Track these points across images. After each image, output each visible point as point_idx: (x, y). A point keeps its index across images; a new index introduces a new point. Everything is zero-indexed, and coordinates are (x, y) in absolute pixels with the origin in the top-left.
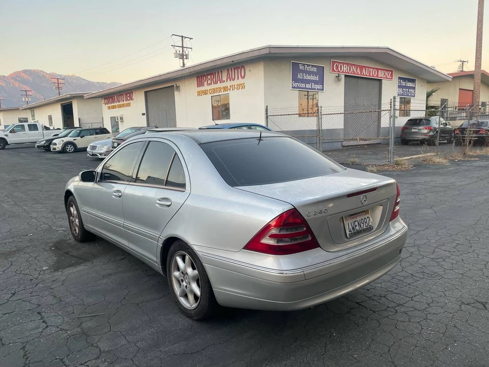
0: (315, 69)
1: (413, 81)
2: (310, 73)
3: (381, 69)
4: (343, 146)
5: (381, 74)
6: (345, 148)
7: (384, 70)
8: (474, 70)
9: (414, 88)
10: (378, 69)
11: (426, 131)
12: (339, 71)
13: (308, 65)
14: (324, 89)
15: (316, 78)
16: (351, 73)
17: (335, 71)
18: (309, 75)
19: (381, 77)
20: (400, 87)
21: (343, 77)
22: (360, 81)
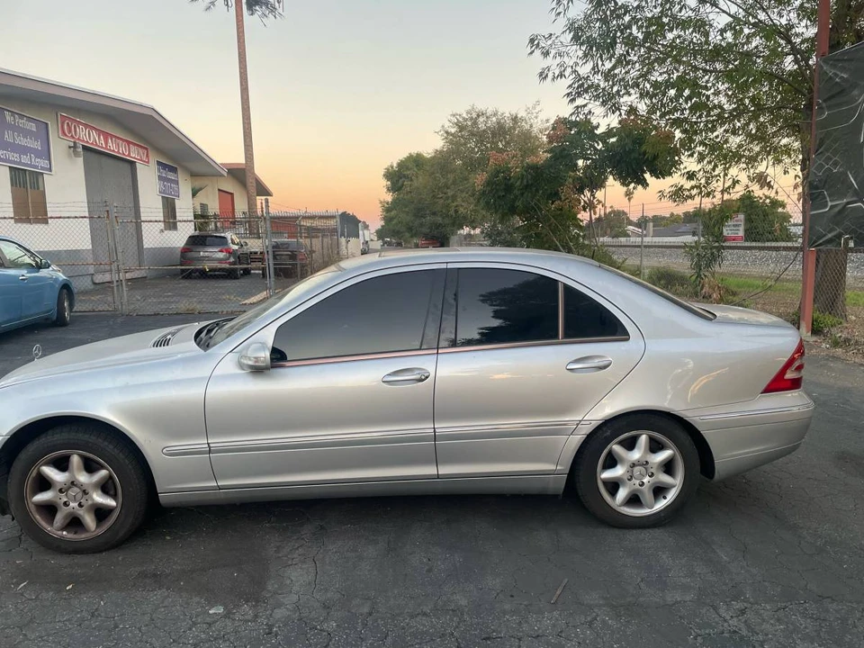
0: (32, 127)
1: (174, 170)
2: (27, 133)
3: (135, 144)
4: (95, 284)
5: (134, 154)
6: (98, 287)
7: (138, 145)
8: (244, 162)
9: (177, 183)
10: (129, 143)
11: (221, 255)
12: (72, 136)
13: (22, 116)
14: (53, 169)
15: (37, 145)
16: (92, 144)
17: (66, 135)
18: (25, 137)
19: (135, 158)
20: (160, 178)
21: (80, 150)
22: (104, 160)
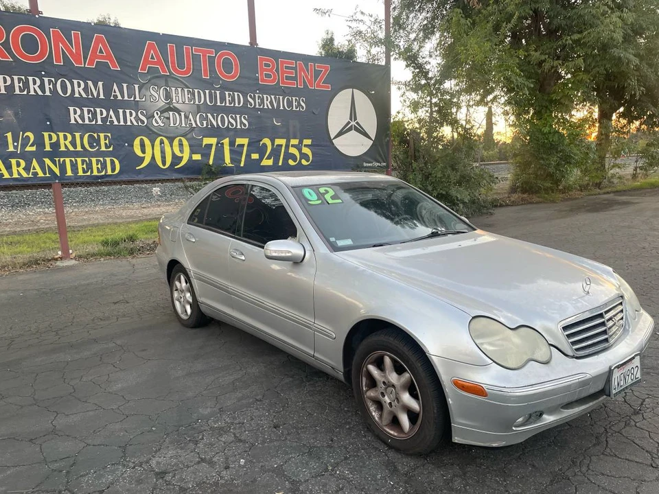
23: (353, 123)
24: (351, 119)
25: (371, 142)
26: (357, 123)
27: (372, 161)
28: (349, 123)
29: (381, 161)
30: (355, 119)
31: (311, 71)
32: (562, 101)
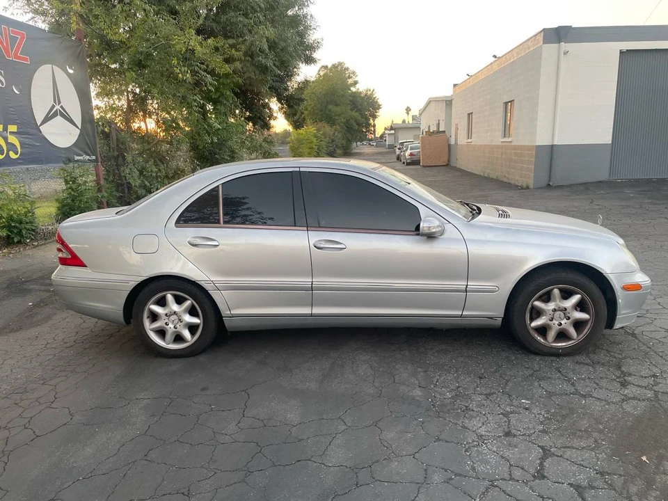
23: (57, 107)
24: (55, 101)
25: (78, 132)
26: (62, 107)
27: (81, 153)
28: (53, 106)
29: (91, 154)
30: (59, 103)
31: (6, 38)
32: (220, 99)
